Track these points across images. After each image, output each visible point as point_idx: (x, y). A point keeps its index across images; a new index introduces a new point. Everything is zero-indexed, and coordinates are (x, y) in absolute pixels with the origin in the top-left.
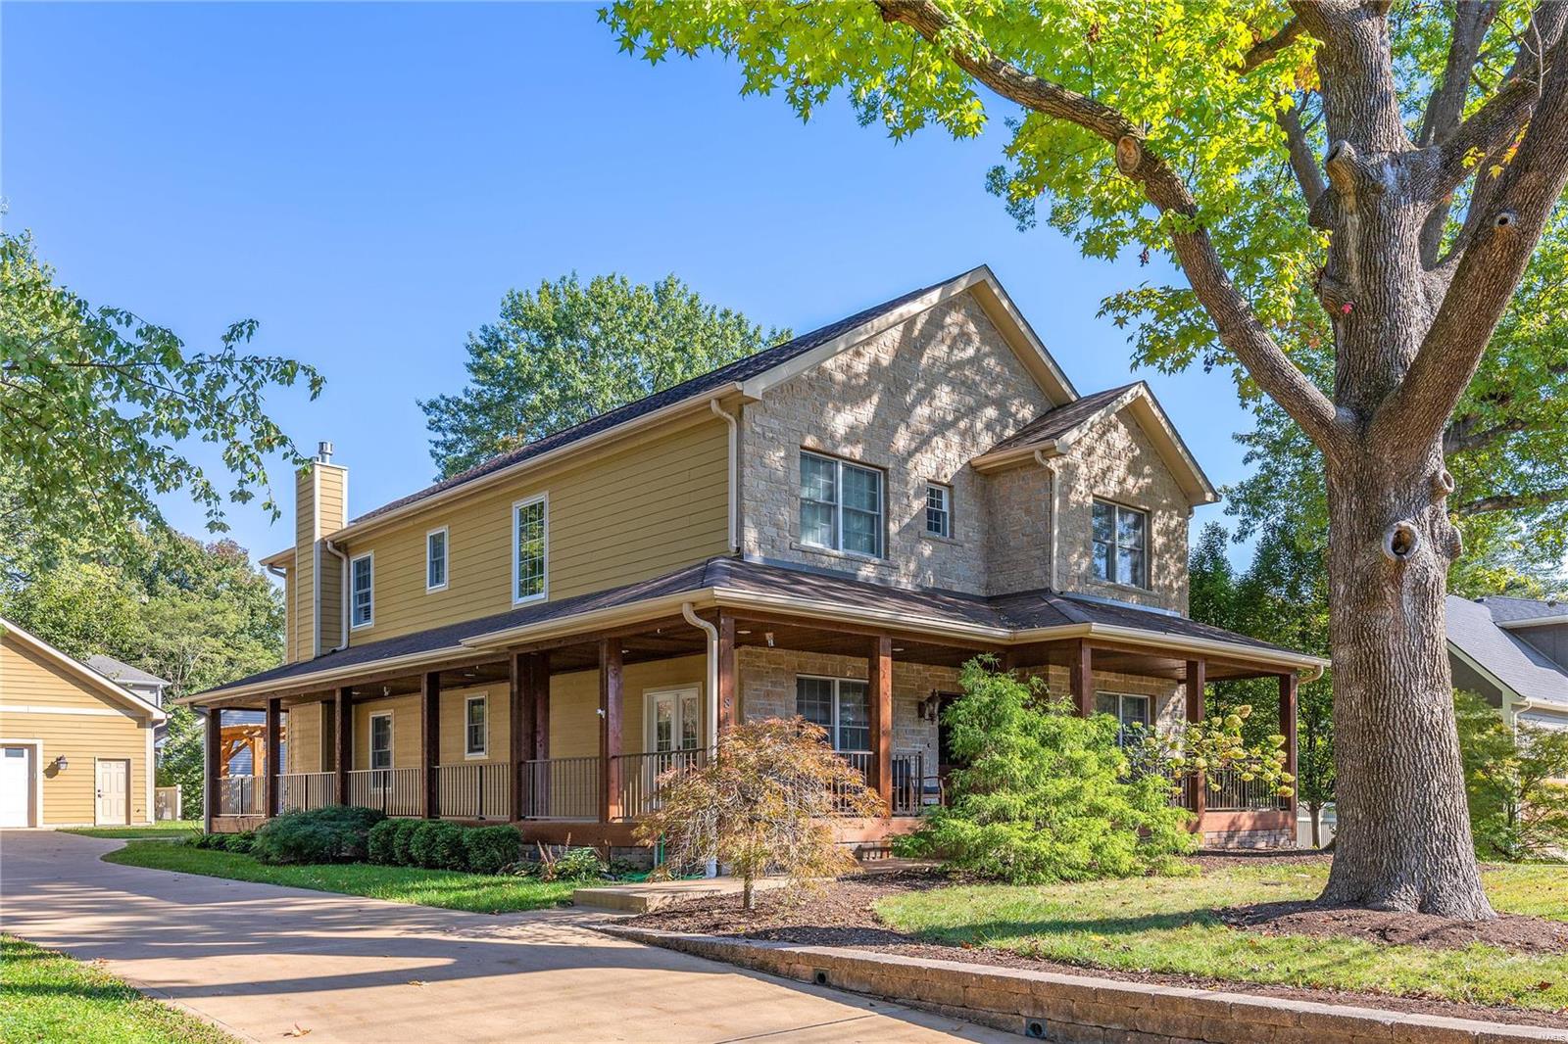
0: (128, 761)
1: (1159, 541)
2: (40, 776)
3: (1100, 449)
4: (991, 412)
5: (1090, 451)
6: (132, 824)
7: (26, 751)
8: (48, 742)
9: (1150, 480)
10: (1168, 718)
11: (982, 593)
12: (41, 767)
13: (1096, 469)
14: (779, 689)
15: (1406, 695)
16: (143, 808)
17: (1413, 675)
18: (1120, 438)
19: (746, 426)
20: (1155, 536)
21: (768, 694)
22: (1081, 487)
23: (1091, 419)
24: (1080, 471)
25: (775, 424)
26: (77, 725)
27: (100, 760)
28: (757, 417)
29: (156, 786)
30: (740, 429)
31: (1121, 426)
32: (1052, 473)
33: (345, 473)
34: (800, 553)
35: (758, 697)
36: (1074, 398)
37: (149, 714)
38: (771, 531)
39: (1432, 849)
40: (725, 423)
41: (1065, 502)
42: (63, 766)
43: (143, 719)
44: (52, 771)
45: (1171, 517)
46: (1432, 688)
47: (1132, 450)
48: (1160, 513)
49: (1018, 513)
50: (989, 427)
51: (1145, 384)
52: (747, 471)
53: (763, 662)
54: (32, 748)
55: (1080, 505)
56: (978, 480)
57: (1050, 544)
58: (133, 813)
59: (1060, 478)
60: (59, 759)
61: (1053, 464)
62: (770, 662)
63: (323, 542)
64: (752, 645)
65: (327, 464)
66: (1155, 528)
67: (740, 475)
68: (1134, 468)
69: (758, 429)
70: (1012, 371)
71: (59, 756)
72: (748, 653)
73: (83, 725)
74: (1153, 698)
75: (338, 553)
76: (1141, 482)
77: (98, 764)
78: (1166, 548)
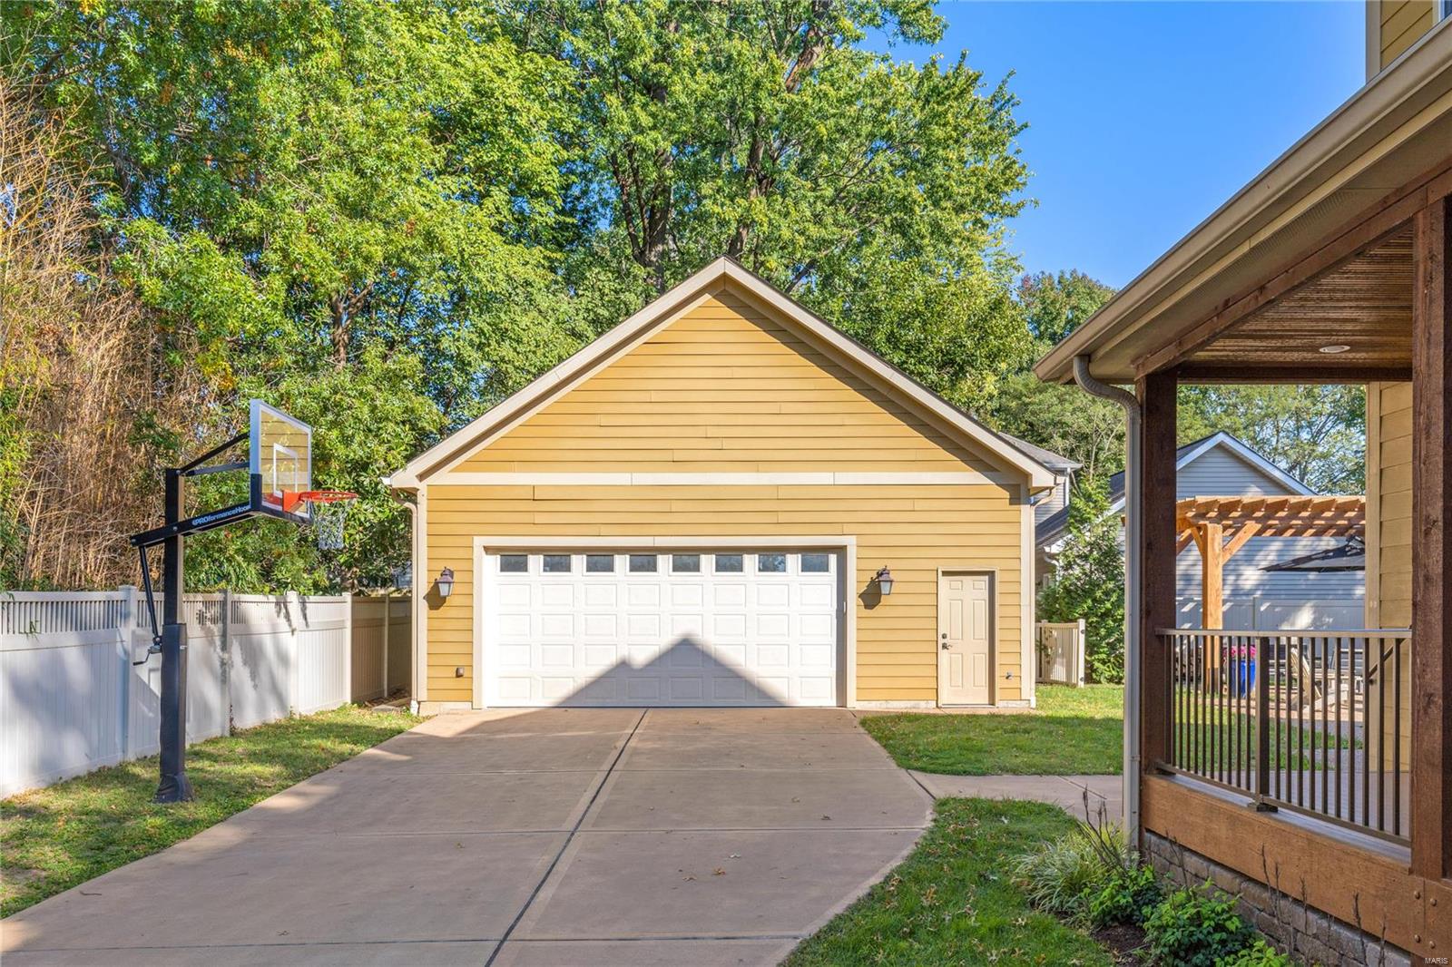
0: (991, 574)
2: (853, 606)
6: (998, 703)
7: (833, 559)
8: (866, 541)
12: (853, 590)
16: (1014, 671)
26: (908, 505)
27: (945, 573)
29: (1038, 620)
37: (1026, 476)
42: (885, 588)
43: (1019, 488)
44: (872, 597)
54: (841, 551)
58: (999, 682)
60: (880, 575)
71: (880, 567)
73: (919, 505)
77: (943, 580)
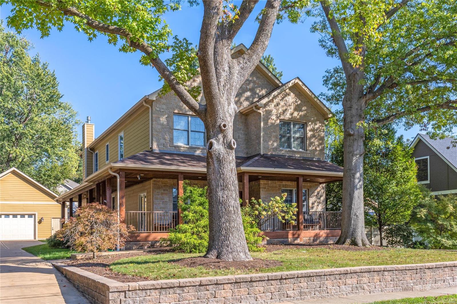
1: (309, 134)
2: (37, 223)
3: (282, 103)
4: (248, 94)
5: (278, 104)
7: (33, 216)
8: (38, 213)
9: (305, 112)
10: (315, 197)
11: (245, 156)
12: (37, 221)
13: (281, 110)
14: (166, 192)
15: (216, 192)
17: (217, 186)
18: (291, 98)
19: (153, 108)
20: (308, 131)
21: (162, 194)
22: (274, 117)
23: (273, 94)
24: (273, 112)
25: (164, 107)
26: (46, 207)
28: (158, 105)
30: (152, 109)
31: (292, 94)
32: (260, 113)
33: (94, 126)
34: (174, 148)
35: (159, 195)
36: (280, 85)
38: (162, 141)
39: (221, 239)
40: (148, 108)
41: (266, 123)
42: (42, 220)
44: (40, 222)
45: (316, 124)
46: (223, 189)
47: (296, 102)
48: (310, 123)
49: (253, 128)
50: (247, 99)
51: (298, 78)
52: (154, 123)
53: (160, 184)
54: (35, 215)
55: (273, 124)
56: (243, 117)
57: (260, 138)
59: (264, 115)
61: (261, 111)
62: (162, 183)
63: (87, 148)
64: (156, 178)
65: (89, 123)
66: (308, 128)
67: (152, 124)
68: (298, 108)
69: (158, 109)
70: (257, 78)
71: (42, 217)
72: (154, 181)
73: (48, 207)
74: (308, 189)
75: (91, 151)
76: (301, 113)
77: (52, 219)
78: (313, 136)
